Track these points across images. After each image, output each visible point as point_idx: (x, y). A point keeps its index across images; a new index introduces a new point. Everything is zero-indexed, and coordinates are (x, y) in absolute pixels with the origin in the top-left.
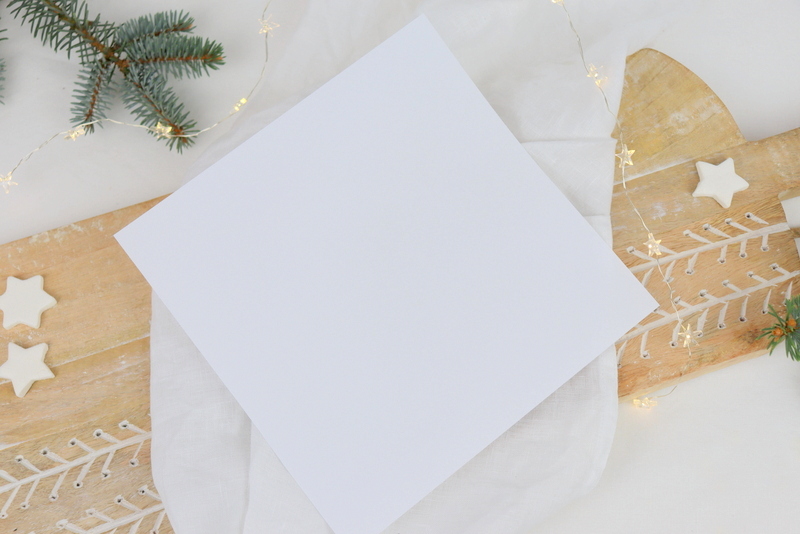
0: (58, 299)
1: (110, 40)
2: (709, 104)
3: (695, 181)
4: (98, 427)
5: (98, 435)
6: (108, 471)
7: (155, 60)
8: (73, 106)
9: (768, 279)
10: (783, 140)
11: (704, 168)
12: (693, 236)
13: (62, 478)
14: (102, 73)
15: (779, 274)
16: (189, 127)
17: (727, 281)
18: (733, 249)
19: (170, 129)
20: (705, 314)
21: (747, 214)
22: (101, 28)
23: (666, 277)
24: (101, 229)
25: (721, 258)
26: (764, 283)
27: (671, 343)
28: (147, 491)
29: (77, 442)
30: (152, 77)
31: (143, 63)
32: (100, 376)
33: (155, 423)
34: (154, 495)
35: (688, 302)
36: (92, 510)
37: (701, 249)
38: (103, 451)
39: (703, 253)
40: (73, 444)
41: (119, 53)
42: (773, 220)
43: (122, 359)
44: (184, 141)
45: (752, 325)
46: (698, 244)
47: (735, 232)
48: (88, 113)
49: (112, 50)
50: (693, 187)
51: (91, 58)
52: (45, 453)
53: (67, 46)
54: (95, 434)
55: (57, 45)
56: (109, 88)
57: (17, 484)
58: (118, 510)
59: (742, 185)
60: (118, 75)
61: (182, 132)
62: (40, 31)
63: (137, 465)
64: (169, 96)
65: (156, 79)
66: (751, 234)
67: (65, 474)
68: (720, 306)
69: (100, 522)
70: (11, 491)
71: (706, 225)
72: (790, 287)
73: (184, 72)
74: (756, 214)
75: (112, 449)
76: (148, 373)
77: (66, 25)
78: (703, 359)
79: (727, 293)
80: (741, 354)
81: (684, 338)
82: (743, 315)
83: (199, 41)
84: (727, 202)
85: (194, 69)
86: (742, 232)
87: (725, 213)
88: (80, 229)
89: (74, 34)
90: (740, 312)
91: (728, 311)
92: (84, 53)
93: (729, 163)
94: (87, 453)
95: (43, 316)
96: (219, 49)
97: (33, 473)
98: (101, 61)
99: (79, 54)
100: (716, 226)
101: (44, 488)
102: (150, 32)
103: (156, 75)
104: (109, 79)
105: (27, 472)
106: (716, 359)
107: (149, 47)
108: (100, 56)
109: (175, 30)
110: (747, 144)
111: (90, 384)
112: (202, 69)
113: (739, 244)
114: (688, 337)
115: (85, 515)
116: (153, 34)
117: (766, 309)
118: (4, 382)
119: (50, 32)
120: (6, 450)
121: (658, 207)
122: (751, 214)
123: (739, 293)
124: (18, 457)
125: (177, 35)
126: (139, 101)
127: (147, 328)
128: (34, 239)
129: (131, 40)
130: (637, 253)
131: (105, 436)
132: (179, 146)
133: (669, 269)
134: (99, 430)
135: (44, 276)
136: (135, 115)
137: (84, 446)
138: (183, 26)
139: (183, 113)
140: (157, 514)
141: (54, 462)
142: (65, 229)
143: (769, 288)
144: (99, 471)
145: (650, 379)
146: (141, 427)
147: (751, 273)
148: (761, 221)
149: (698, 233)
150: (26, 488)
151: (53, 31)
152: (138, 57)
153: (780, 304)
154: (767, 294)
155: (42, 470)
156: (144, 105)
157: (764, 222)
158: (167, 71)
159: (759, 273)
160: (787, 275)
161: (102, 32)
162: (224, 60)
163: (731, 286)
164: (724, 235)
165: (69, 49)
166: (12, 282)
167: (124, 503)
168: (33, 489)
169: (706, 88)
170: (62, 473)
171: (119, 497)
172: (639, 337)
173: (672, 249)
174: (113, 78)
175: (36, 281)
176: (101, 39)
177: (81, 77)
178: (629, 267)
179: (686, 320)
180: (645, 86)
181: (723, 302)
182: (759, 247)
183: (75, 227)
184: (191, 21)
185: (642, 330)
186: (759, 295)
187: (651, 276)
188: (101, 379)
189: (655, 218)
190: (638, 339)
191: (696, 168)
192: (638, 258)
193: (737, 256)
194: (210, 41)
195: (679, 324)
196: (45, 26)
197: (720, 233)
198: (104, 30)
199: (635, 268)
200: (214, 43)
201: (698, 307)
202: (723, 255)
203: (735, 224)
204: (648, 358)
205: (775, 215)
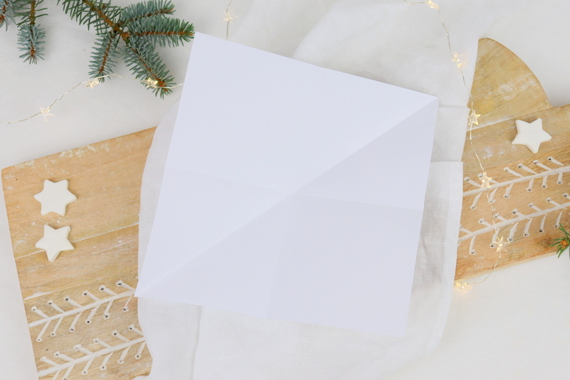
0: (78, 196)
1: (117, 18)
2: (527, 79)
3: (514, 133)
4: (102, 284)
5: (102, 289)
6: (108, 314)
7: (148, 33)
8: (91, 64)
9: (560, 204)
11: (521, 125)
12: (511, 171)
13: (78, 317)
14: (111, 41)
15: (568, 200)
16: (168, 81)
17: (532, 204)
18: (538, 182)
19: (156, 82)
20: (516, 225)
21: (549, 158)
22: (110, 9)
23: (491, 199)
24: (107, 150)
25: (529, 188)
26: (558, 206)
27: (491, 245)
28: (133, 328)
29: (88, 293)
30: (145, 46)
31: (139, 35)
32: (104, 250)
34: (139, 332)
35: (504, 217)
36: (97, 339)
37: (515, 181)
38: (105, 300)
39: (517, 184)
40: (85, 294)
41: (123, 28)
42: (566, 163)
43: (119, 239)
44: (165, 91)
45: (547, 235)
46: (514, 177)
47: (539, 170)
48: (101, 68)
49: (118, 25)
50: (512, 138)
51: (104, 31)
52: (67, 300)
53: (88, 22)
54: (100, 289)
55: (81, 21)
56: (115, 52)
57: (48, 319)
58: (115, 340)
59: (546, 137)
60: (122, 43)
61: (164, 83)
62: (69, 11)
63: (127, 311)
64: (156, 58)
65: (147, 46)
66: (550, 171)
67: (80, 314)
68: (526, 221)
69: (102, 348)
70: (44, 324)
71: (520, 165)
73: (166, 42)
74: (556, 158)
75: (111, 299)
76: (137, 250)
77: (87, 7)
78: (512, 257)
79: (531, 213)
80: (539, 254)
81: (498, 246)
82: (542, 228)
83: (177, 21)
84: (535, 149)
85: (174, 41)
86: (545, 170)
87: (534, 156)
88: (93, 149)
89: (93, 13)
90: (539, 226)
91: (531, 225)
92: (99, 27)
93: (539, 122)
94: (95, 301)
95: (67, 207)
96: (191, 27)
97: (59, 313)
98: (110, 32)
99: (96, 28)
100: (527, 165)
101: (66, 323)
102: (145, 13)
103: (147, 43)
104: (116, 46)
105: (54, 312)
106: (521, 258)
107: (143, 24)
108: (110, 29)
109: (162, 13)
110: (552, 109)
111: (99, 254)
112: (179, 41)
113: (542, 178)
114: (501, 245)
115: (92, 342)
116: (146, 15)
117: (558, 224)
118: (41, 251)
119: (77, 13)
120: (41, 297)
121: (487, 150)
122: (551, 158)
123: (540, 212)
124: (49, 302)
125: (162, 16)
126: (135, 62)
127: (136, 219)
128: (63, 154)
129: (131, 20)
130: (471, 182)
131: (106, 290)
132: (162, 93)
133: (493, 193)
134: (103, 286)
135: (69, 180)
136: (133, 71)
137: (93, 297)
138: (167, 10)
139: (165, 71)
140: (139, 344)
141: (72, 306)
142: (84, 148)
143: (561, 210)
144: (102, 314)
145: (475, 269)
146: (131, 286)
147: (549, 199)
148: (558, 163)
149: (514, 170)
150: (54, 322)
151: (78, 11)
152: (136, 31)
153: (567, 221)
154: (559, 214)
155: (65, 311)
156: (139, 64)
157: (561, 164)
158: (155, 42)
159: (554, 199)
161: (112, 12)
162: (194, 35)
163: (535, 207)
164: (532, 172)
165: (89, 25)
166: (47, 183)
167: (118, 335)
168: (59, 323)
169: (526, 68)
170: (78, 313)
171: (115, 331)
172: (469, 240)
173: (496, 180)
174: (118, 45)
175: (63, 184)
176: (111, 17)
177: (96, 43)
178: (464, 191)
179: (502, 230)
180: (484, 65)
181: (528, 218)
182: (556, 181)
183: (90, 148)
184: (172, 7)
185: (471, 235)
186: (555, 215)
187: (480, 198)
188: (104, 252)
189: (484, 158)
190: (468, 241)
191: (515, 125)
192: (472, 186)
193: (540, 187)
194: (185, 22)
195: (497, 232)
196: (73, 7)
197: (529, 170)
198: (114, 10)
199: (469, 193)
200: (188, 23)
201: (511, 221)
202: (530, 186)
203: (540, 165)
204: (474, 254)
205: (568, 159)
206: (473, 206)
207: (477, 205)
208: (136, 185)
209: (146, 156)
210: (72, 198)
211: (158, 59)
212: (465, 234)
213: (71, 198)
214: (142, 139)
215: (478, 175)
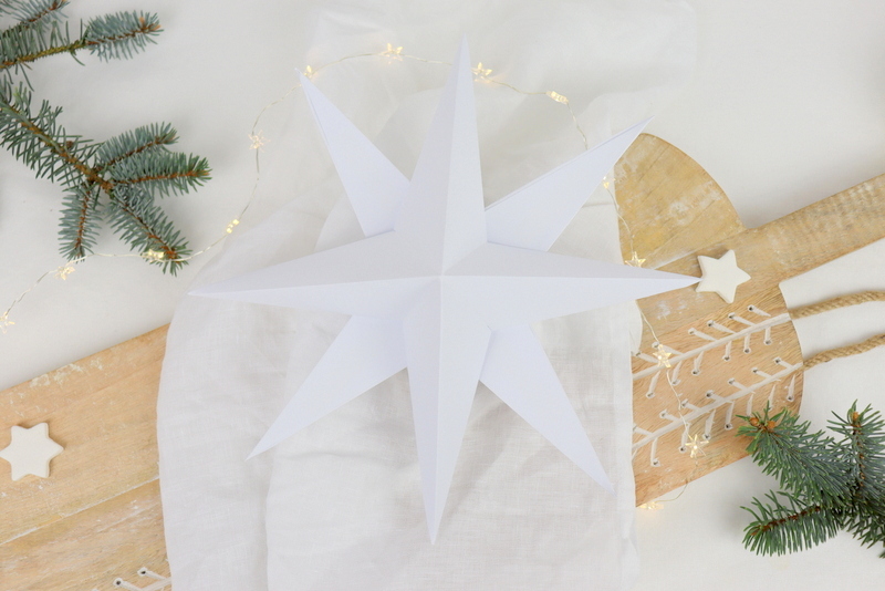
0: (63, 445)
1: (91, 163)
2: (708, 191)
4: (118, 575)
5: (118, 583)
9: (772, 374)
10: (782, 226)
11: (706, 263)
12: (698, 334)
14: (87, 197)
15: (782, 368)
16: (180, 248)
17: (732, 379)
18: (737, 344)
19: (161, 255)
20: (713, 415)
21: (749, 307)
22: (80, 146)
24: (100, 367)
25: (726, 356)
26: (768, 379)
27: (680, 448)
30: (138, 198)
32: (114, 524)
33: (173, 569)
35: (696, 404)
37: (707, 347)
39: (708, 352)
41: (103, 174)
42: (773, 312)
43: (134, 504)
44: (177, 265)
46: (703, 342)
47: (738, 326)
49: (95, 171)
51: (76, 182)
53: (49, 173)
54: (115, 583)
55: (40, 168)
56: (96, 212)
59: (745, 278)
60: (104, 197)
61: (174, 253)
62: (21, 156)
64: (159, 213)
65: (143, 198)
66: (753, 327)
68: (726, 406)
71: (710, 322)
72: (793, 381)
73: (170, 188)
74: (759, 306)
76: (161, 518)
77: (46, 148)
78: (711, 462)
79: (733, 393)
81: (690, 449)
82: (749, 413)
83: (183, 157)
84: (730, 297)
85: (181, 187)
86: (746, 326)
87: (729, 307)
88: (79, 369)
89: (56, 157)
90: (745, 411)
91: (734, 411)
92: (70, 177)
93: (730, 256)
95: (51, 463)
96: (203, 164)
98: (83, 184)
99: (65, 180)
100: (720, 321)
102: (132, 149)
103: (142, 194)
104: (96, 203)
106: (724, 462)
108: (84, 178)
109: (158, 143)
110: (746, 232)
111: (106, 531)
112: (189, 185)
113: (743, 339)
114: (696, 447)
116: (135, 150)
117: (770, 404)
119: (31, 157)
121: (662, 306)
122: (753, 307)
123: (745, 391)
125: (160, 149)
126: (123, 227)
127: (155, 469)
128: (35, 382)
129: (113, 162)
130: (644, 357)
131: (125, 584)
132: (172, 270)
133: (676, 371)
134: (119, 579)
135: (48, 422)
136: (124, 241)
138: (166, 138)
139: (174, 232)
142: (65, 370)
143: (773, 383)
145: (661, 487)
146: (160, 574)
147: (756, 369)
148: (763, 313)
149: (702, 331)
152: (122, 178)
153: (783, 399)
154: (771, 389)
156: (131, 229)
157: (766, 314)
158: (153, 190)
159: (762, 369)
160: (790, 368)
161: (84, 149)
162: (211, 174)
163: (737, 384)
164: (728, 330)
165: (52, 176)
166: (17, 432)
169: (704, 174)
172: (649, 445)
173: (678, 349)
174: (99, 200)
175: (41, 430)
176: (81, 160)
177: (64, 204)
178: (633, 372)
179: (694, 424)
180: (643, 174)
181: (728, 401)
182: (762, 341)
183: (74, 367)
184: (173, 133)
185: (651, 437)
186: (764, 390)
187: (659, 379)
188: (114, 527)
189: (659, 318)
190: (647, 447)
191: (697, 262)
192: (645, 362)
193: (741, 352)
194: (195, 157)
195: (687, 429)
196: (26, 150)
197: (724, 329)
198: (86, 147)
199: (640, 374)
200: (198, 158)
201: (706, 409)
202: (727, 352)
203: (738, 319)
204: (658, 465)
205: (776, 306)
206: (649, 392)
207: (655, 390)
208: (149, 418)
209: (160, 370)
210: (56, 449)
211: (162, 214)
212: (643, 436)
213: (54, 449)
214: (153, 339)
215: (653, 345)
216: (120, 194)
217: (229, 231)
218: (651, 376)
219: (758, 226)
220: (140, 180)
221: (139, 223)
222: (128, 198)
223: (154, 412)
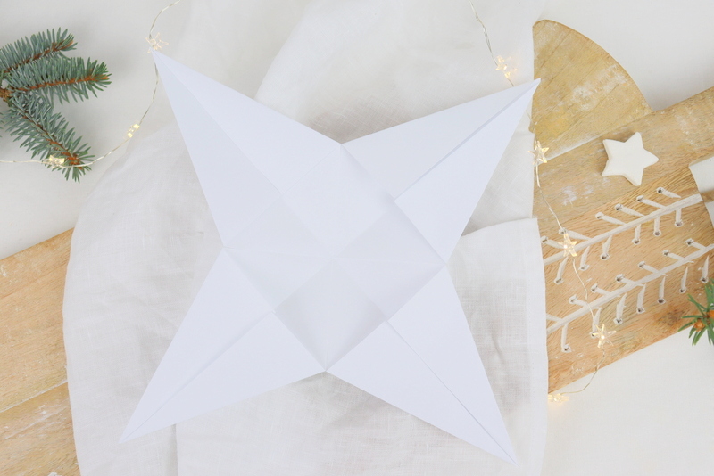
2: (612, 75)
3: (603, 160)
9: (684, 256)
10: (690, 106)
11: (612, 146)
12: (606, 218)
15: (695, 249)
16: (82, 154)
17: (642, 263)
18: (647, 228)
19: (62, 161)
20: (623, 298)
21: (658, 189)
23: (582, 265)
24: (5, 274)
25: (636, 239)
26: (680, 261)
27: (591, 333)
30: (37, 105)
31: (26, 91)
32: (22, 429)
35: (605, 289)
37: (615, 231)
39: (617, 236)
42: (684, 194)
43: (42, 409)
44: (79, 171)
45: (670, 306)
46: (611, 226)
47: (647, 209)
50: (602, 168)
59: (652, 159)
61: (75, 158)
64: (59, 121)
65: (42, 105)
66: (664, 209)
68: (638, 289)
71: (618, 206)
72: (707, 262)
73: (69, 93)
74: (668, 188)
76: (70, 422)
78: (623, 347)
79: (644, 276)
80: (663, 337)
82: (662, 296)
84: (637, 180)
85: (79, 90)
86: (655, 209)
87: (636, 190)
90: (658, 294)
91: (646, 294)
93: (637, 139)
96: (102, 68)
100: (628, 205)
102: (29, 56)
103: (41, 101)
106: (637, 346)
109: (55, 50)
110: (653, 114)
111: (13, 438)
112: (88, 90)
113: (653, 222)
114: (603, 337)
117: (684, 287)
121: (568, 191)
122: (662, 189)
123: (656, 274)
126: (24, 133)
127: (63, 373)
130: (550, 243)
132: (75, 175)
133: (584, 255)
136: (25, 148)
138: (64, 44)
139: (75, 138)
143: (686, 265)
145: (573, 373)
147: (667, 251)
148: (673, 195)
149: (610, 215)
152: (20, 85)
153: (697, 281)
154: (683, 272)
156: (32, 136)
157: (676, 196)
158: (52, 99)
159: (674, 251)
160: (703, 250)
162: (111, 79)
163: (647, 267)
164: (637, 214)
169: (608, 58)
172: (559, 330)
173: (586, 234)
178: (545, 256)
179: (604, 308)
180: (545, 61)
181: (640, 285)
182: (673, 223)
184: (70, 39)
185: (562, 322)
186: (676, 274)
187: (567, 265)
188: (22, 433)
189: (565, 203)
191: (603, 146)
192: (552, 248)
193: (651, 235)
194: (92, 61)
195: (598, 313)
197: (633, 212)
199: (550, 259)
200: (96, 62)
201: (616, 293)
202: (637, 236)
203: (647, 202)
204: (569, 351)
205: (686, 187)
206: (558, 278)
207: (563, 275)
208: (56, 322)
209: (65, 275)
211: (62, 121)
212: (554, 322)
214: (57, 245)
215: (560, 231)
216: (19, 102)
217: (130, 135)
218: (558, 262)
219: (665, 108)
220: (38, 86)
221: (39, 129)
222: (26, 107)
223: (60, 316)
